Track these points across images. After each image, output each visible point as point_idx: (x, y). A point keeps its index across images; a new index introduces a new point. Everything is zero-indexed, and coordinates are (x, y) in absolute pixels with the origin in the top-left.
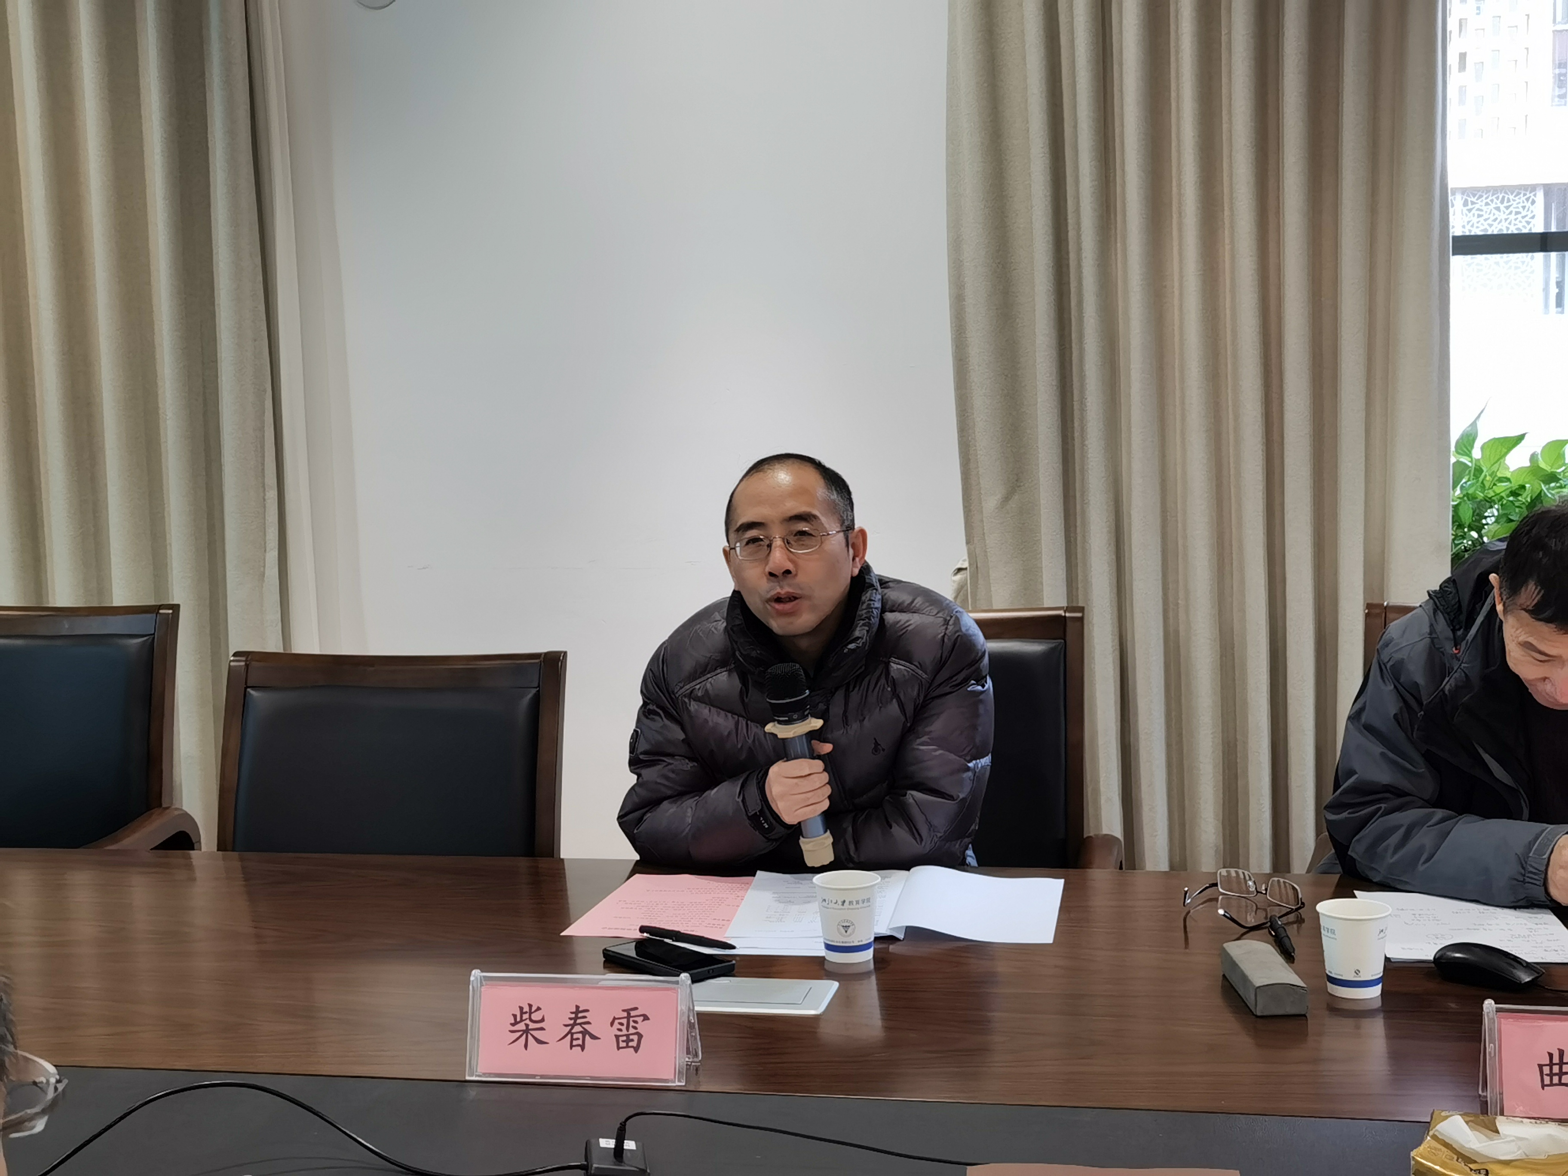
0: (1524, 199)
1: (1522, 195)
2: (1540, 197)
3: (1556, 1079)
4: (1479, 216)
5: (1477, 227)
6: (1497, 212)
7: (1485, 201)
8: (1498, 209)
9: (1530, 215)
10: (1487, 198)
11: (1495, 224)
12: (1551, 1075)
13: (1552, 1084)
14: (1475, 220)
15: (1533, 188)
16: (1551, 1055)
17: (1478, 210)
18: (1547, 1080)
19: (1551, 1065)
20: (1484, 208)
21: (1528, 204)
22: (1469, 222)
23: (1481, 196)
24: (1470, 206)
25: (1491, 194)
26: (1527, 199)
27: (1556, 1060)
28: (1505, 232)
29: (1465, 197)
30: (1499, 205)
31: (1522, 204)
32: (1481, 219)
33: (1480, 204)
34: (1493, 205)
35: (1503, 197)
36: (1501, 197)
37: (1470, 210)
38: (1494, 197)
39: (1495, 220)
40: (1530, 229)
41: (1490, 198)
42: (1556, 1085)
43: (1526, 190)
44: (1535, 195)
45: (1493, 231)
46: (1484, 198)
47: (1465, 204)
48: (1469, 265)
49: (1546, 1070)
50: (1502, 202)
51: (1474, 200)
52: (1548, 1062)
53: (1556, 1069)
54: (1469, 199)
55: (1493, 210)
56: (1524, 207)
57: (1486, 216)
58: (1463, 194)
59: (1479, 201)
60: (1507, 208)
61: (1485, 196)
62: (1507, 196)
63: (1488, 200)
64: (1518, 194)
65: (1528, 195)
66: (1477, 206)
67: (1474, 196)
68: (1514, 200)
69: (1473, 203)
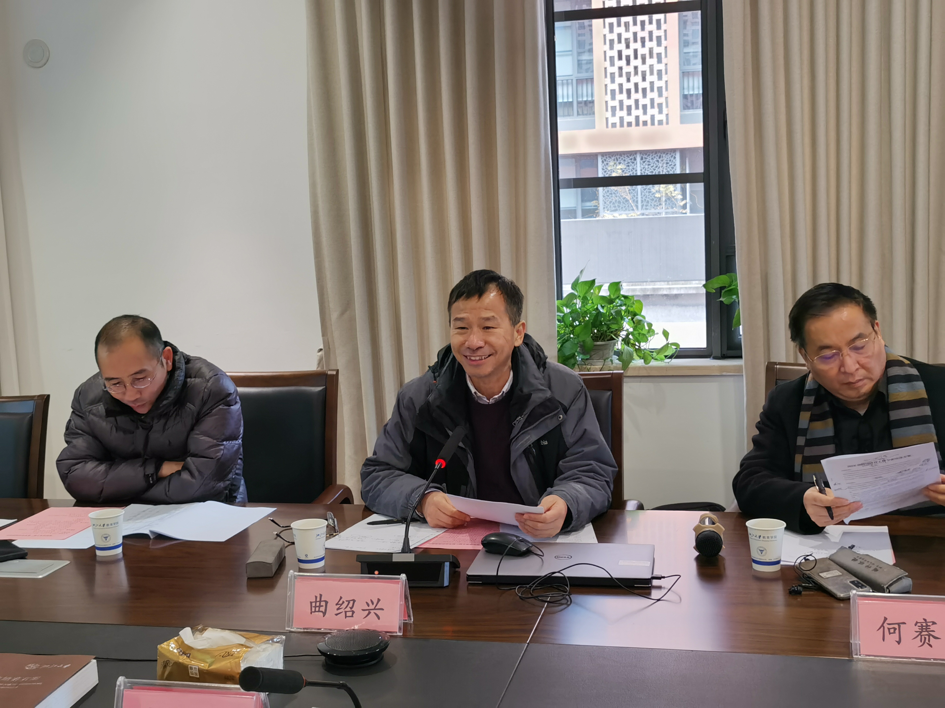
0: (670, 156)
1: (669, 154)
2: (678, 156)
3: (317, 609)
4: (649, 165)
5: (648, 170)
6: (657, 163)
7: (651, 157)
8: (658, 161)
9: (673, 164)
10: (652, 156)
11: (657, 169)
12: (315, 607)
13: (315, 611)
14: (647, 167)
15: (674, 150)
16: (316, 597)
17: (648, 162)
18: (313, 609)
19: (316, 602)
20: (651, 161)
21: (672, 159)
22: (644, 168)
23: (649, 155)
24: (644, 160)
25: (654, 154)
26: (672, 156)
27: (318, 599)
28: (661, 173)
29: (641, 155)
30: (658, 159)
31: (669, 159)
32: (650, 166)
33: (649, 159)
34: (655, 159)
35: (660, 155)
36: (659, 155)
37: (644, 162)
38: (655, 155)
39: (657, 167)
40: (674, 172)
41: (654, 156)
42: (317, 612)
43: (671, 152)
44: (675, 154)
45: (656, 173)
46: (650, 156)
47: (642, 159)
48: (645, 189)
49: (314, 604)
50: (660, 158)
51: (646, 157)
52: (314, 600)
53: (318, 604)
54: (643, 156)
55: (655, 162)
56: (670, 160)
57: (652, 165)
58: (640, 153)
59: (648, 158)
60: (662, 160)
61: (651, 155)
62: (662, 155)
63: (653, 157)
64: (667, 154)
65: (672, 155)
66: (647, 160)
67: (646, 154)
68: (665, 157)
69: (646, 158)
